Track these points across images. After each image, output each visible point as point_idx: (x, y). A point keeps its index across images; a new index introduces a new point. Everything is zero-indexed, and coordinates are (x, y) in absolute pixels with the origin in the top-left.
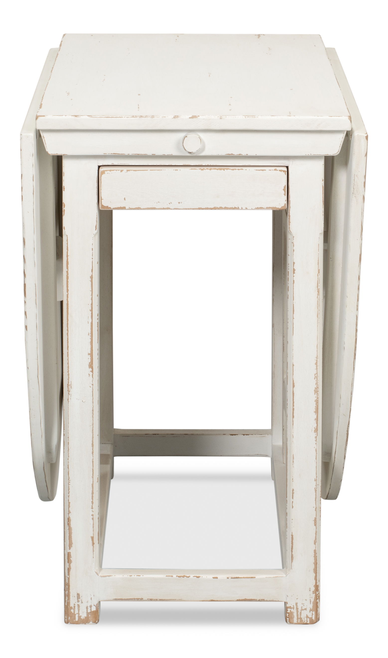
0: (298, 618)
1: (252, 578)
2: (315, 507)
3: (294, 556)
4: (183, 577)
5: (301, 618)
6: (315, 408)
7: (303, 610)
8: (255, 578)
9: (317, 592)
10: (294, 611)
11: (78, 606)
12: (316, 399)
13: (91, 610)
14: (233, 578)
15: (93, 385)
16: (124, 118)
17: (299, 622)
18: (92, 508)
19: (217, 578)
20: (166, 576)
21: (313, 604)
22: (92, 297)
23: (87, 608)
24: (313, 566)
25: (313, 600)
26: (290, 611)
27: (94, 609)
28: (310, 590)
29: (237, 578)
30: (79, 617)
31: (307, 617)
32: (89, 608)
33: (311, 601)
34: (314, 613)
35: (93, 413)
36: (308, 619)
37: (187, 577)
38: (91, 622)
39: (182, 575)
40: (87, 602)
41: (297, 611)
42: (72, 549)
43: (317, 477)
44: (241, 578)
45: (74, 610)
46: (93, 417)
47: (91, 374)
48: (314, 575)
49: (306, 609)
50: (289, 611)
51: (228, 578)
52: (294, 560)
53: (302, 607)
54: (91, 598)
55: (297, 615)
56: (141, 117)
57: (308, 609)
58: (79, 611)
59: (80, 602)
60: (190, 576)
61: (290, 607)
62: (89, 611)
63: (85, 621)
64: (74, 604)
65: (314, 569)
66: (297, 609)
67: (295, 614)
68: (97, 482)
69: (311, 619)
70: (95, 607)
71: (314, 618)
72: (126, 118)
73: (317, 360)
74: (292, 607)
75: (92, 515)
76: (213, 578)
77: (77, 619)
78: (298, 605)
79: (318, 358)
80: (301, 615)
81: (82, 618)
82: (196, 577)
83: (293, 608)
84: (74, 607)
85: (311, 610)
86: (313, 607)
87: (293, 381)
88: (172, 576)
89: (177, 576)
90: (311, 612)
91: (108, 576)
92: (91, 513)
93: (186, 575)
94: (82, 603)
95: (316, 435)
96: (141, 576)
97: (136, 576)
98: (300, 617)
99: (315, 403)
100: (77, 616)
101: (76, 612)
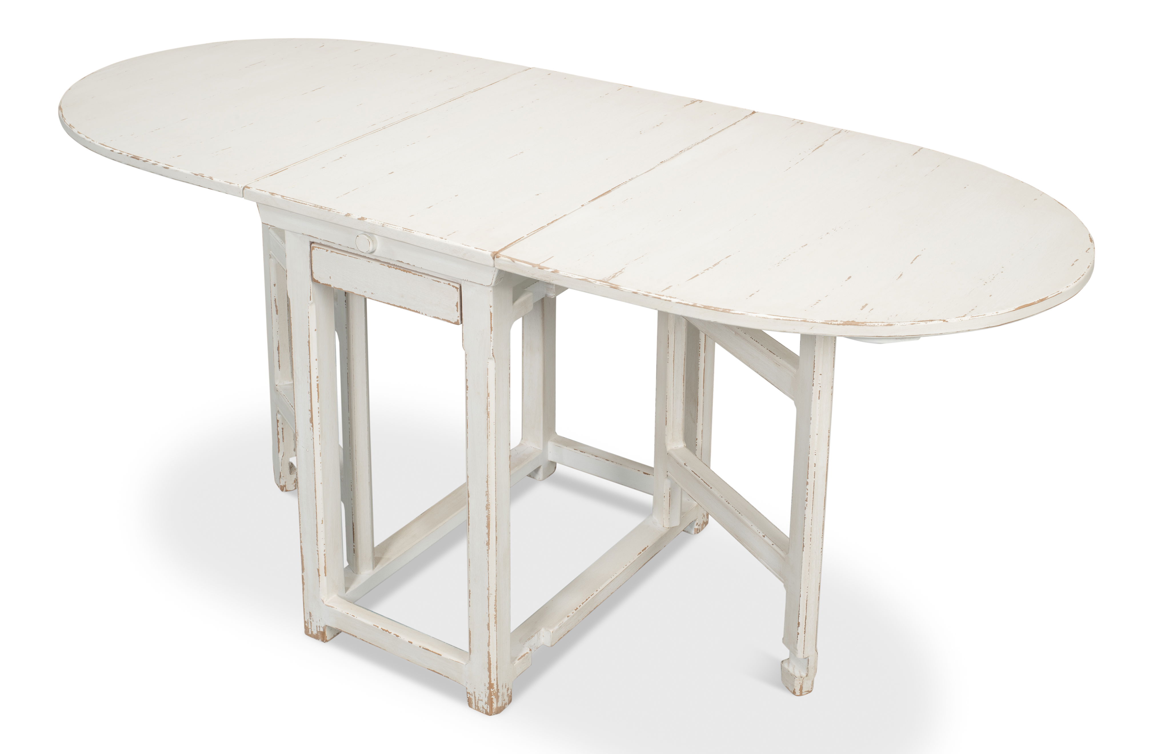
0: (475, 705)
1: (439, 654)
2: (488, 614)
3: (472, 649)
4: (387, 631)
5: (478, 707)
6: (486, 523)
7: (480, 700)
8: (441, 655)
9: (491, 689)
10: (473, 698)
11: (311, 622)
12: (487, 515)
13: (320, 630)
14: (424, 649)
15: (313, 438)
16: (307, 205)
17: (477, 709)
18: (317, 545)
19: (412, 643)
20: (374, 625)
21: (488, 698)
22: (310, 360)
23: (317, 627)
24: (487, 666)
25: (487, 695)
26: (470, 696)
27: (322, 630)
28: (485, 685)
29: (427, 649)
30: (312, 632)
31: (483, 708)
32: (318, 627)
33: (486, 695)
34: (488, 706)
35: (314, 463)
36: (484, 710)
37: (389, 632)
38: (320, 640)
39: (386, 630)
40: (317, 622)
41: (475, 699)
42: (304, 573)
43: (489, 587)
44: (430, 651)
45: (308, 625)
46: (314, 466)
47: (312, 428)
48: (489, 674)
49: (482, 700)
50: (468, 696)
51: (420, 647)
52: (471, 654)
53: (479, 697)
54: (319, 620)
55: (475, 703)
56: (321, 207)
57: (484, 702)
58: (311, 627)
59: (312, 619)
60: (391, 633)
61: (469, 693)
62: (318, 630)
63: (316, 637)
64: (308, 620)
65: (488, 668)
66: (475, 697)
67: (473, 701)
68: (322, 523)
69: (486, 711)
70: (322, 629)
71: (488, 711)
72: (309, 206)
73: (488, 479)
74: (471, 693)
75: (318, 551)
76: (409, 642)
77: (310, 633)
78: (476, 693)
79: (489, 477)
80: (478, 704)
81: (314, 633)
82: (396, 635)
83: (472, 696)
84: (308, 622)
85: (486, 703)
86: (488, 700)
87: (468, 491)
88: (378, 627)
89: (381, 628)
90: (486, 705)
91: (331, 606)
92: (317, 549)
93: (389, 631)
94: (313, 621)
95: (488, 548)
96: (355, 617)
97: (351, 616)
98: (478, 705)
99: (486, 518)
100: (310, 630)
101: (309, 627)
